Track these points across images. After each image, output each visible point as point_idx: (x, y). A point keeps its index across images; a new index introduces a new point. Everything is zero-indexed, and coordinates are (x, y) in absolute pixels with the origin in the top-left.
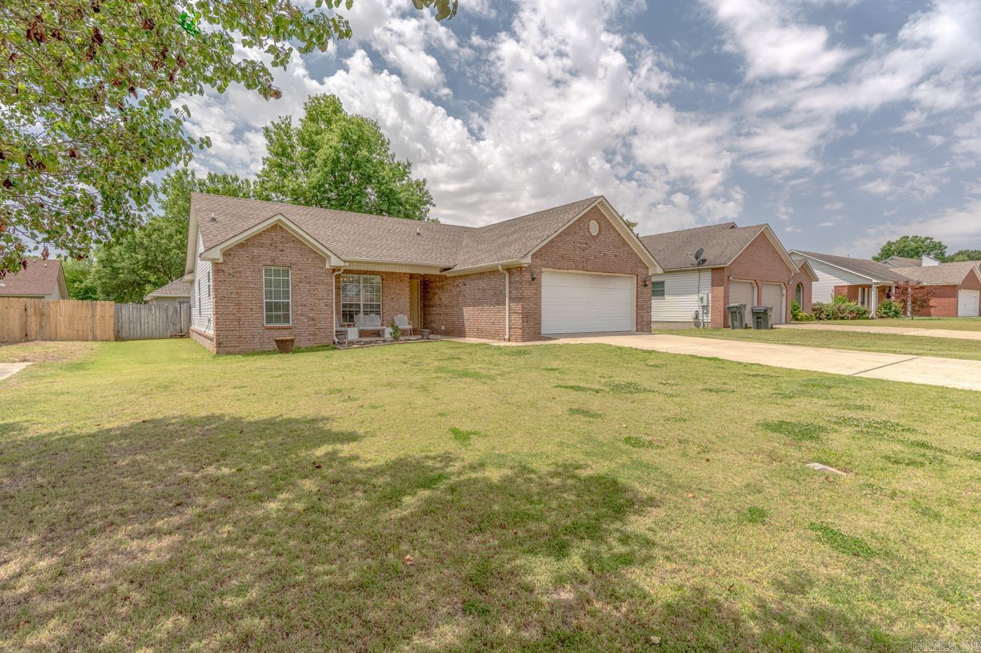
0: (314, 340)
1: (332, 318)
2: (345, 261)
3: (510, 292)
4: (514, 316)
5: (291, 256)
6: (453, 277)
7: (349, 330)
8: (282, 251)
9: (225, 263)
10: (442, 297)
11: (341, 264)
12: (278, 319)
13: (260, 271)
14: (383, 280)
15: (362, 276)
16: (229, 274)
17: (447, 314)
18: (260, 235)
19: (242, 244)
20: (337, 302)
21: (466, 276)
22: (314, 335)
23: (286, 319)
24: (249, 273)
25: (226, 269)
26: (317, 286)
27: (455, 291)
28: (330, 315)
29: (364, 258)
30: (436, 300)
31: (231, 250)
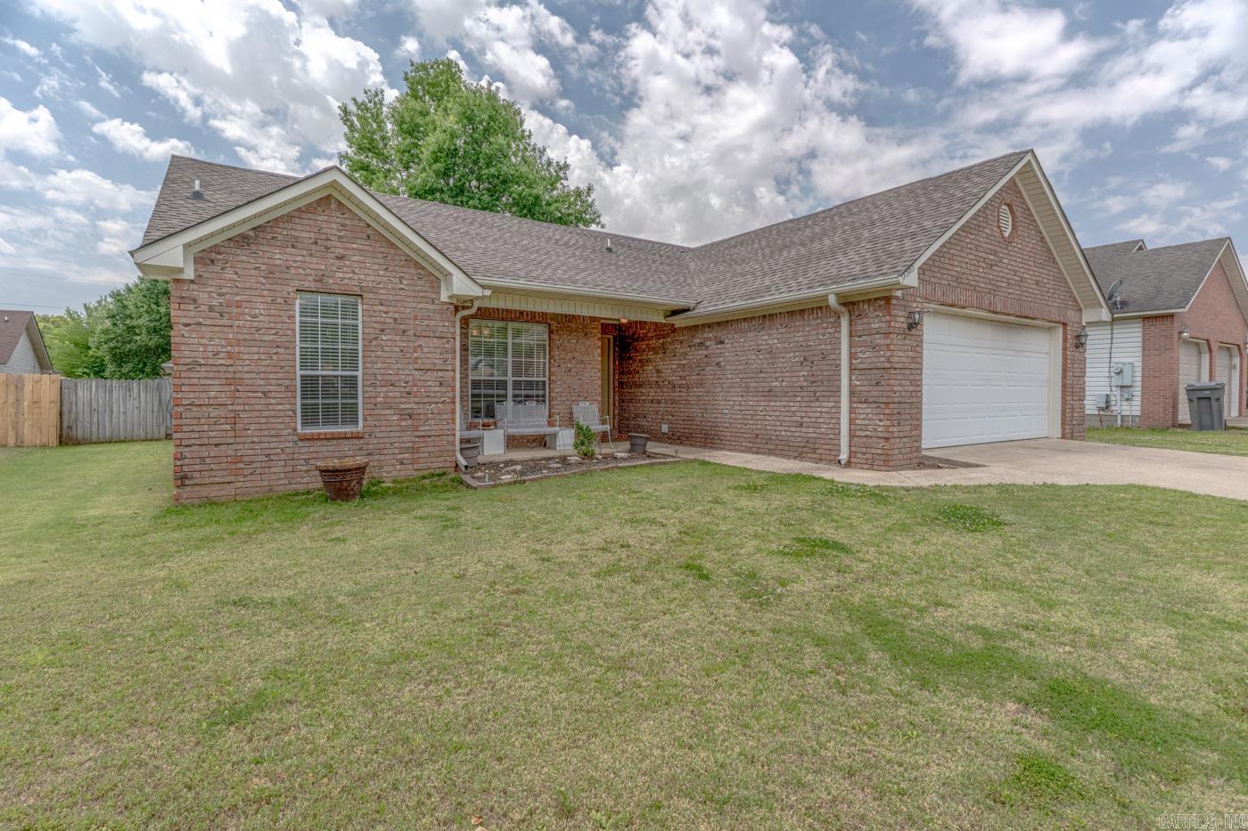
0: (414, 461)
1: (453, 412)
2: (483, 287)
3: (852, 356)
4: (864, 409)
5: (361, 269)
6: (689, 328)
7: (487, 434)
8: (341, 258)
9: (198, 280)
10: (662, 368)
11: (475, 291)
12: (330, 415)
13: (288, 302)
14: (551, 332)
15: (511, 325)
16: (211, 308)
17: (674, 402)
18: (289, 218)
19: (244, 237)
20: (464, 376)
21: (723, 323)
22: (415, 450)
23: (350, 414)
24: (260, 308)
25: (203, 297)
26: (422, 341)
27: (696, 355)
28: (448, 407)
29: (521, 283)
30: (649, 372)
31: (215, 249)
